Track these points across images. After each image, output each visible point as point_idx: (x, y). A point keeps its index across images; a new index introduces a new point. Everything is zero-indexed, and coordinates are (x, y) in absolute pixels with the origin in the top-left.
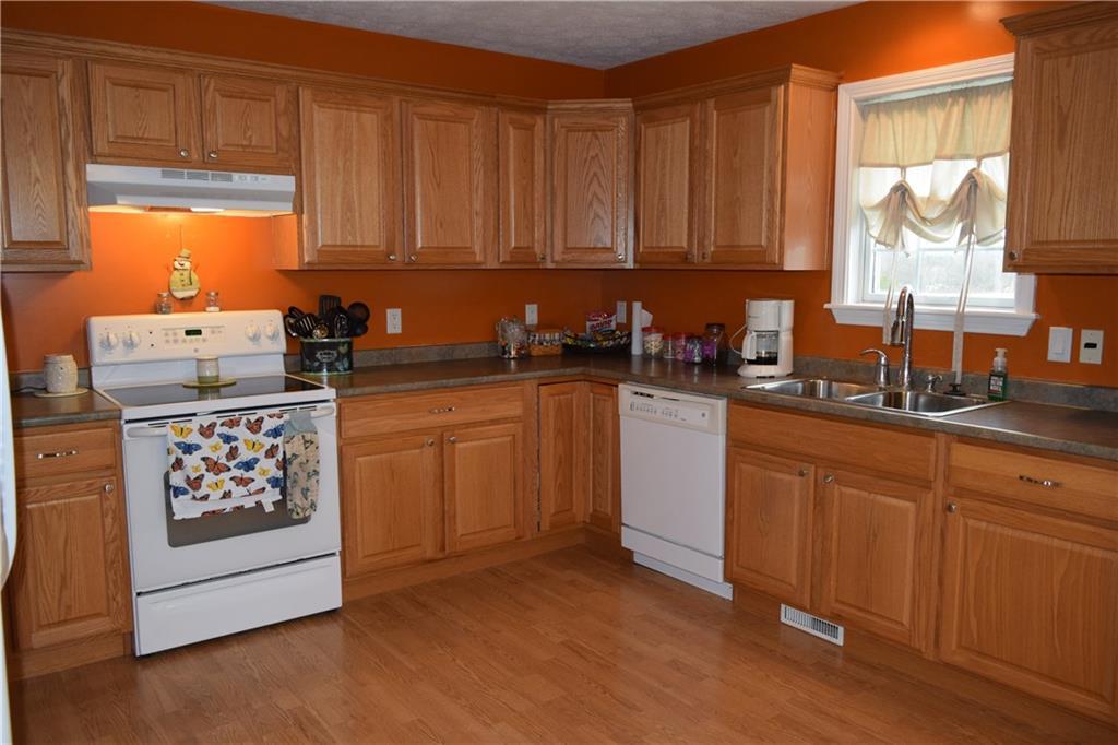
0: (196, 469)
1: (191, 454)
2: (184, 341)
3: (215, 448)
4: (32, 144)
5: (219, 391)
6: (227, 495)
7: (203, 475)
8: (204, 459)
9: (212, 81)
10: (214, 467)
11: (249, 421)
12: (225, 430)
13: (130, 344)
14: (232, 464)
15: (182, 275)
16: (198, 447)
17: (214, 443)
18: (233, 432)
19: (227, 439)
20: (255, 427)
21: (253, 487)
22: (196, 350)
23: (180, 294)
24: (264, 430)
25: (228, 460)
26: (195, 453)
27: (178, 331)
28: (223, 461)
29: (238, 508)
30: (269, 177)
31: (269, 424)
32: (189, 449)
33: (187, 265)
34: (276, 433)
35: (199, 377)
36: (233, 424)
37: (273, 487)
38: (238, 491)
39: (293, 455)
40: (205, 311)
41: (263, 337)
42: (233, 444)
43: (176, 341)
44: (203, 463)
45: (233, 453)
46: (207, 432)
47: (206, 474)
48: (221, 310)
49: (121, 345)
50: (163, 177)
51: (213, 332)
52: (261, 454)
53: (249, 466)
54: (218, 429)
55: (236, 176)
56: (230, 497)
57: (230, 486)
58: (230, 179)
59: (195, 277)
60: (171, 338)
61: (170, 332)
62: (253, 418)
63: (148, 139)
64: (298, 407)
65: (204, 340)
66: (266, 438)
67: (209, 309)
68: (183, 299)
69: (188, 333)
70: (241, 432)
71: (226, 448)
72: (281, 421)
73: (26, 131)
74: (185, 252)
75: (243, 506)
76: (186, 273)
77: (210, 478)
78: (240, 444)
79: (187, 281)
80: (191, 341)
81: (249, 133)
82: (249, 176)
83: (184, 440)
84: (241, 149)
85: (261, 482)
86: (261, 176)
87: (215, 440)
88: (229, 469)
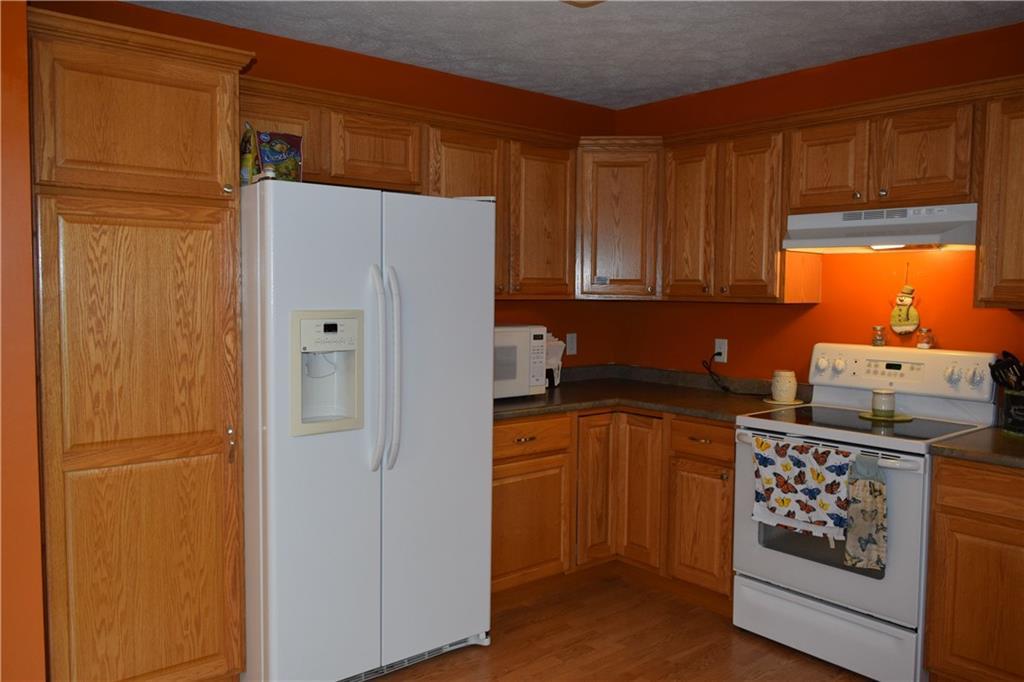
0: (768, 481)
1: (766, 466)
2: (883, 373)
3: (786, 468)
4: (752, 207)
5: (893, 427)
6: (791, 515)
7: (772, 489)
8: (775, 474)
9: (891, 120)
10: (784, 485)
11: (816, 451)
12: (795, 454)
13: (836, 371)
14: (799, 487)
15: (900, 310)
16: (772, 463)
17: (785, 464)
18: (802, 457)
19: (798, 463)
20: (821, 458)
21: (814, 516)
22: (891, 384)
23: (898, 329)
24: (828, 464)
25: (796, 483)
26: (769, 466)
27: (880, 363)
28: (792, 482)
29: (806, 532)
30: (945, 208)
31: (834, 460)
32: (765, 462)
33: (908, 300)
34: (840, 470)
35: (874, 410)
36: (802, 450)
37: (836, 524)
38: (801, 515)
39: (854, 499)
40: (915, 347)
41: (963, 380)
42: (803, 469)
43: (875, 372)
44: (774, 478)
45: (800, 478)
46: (781, 451)
47: (776, 489)
48: (931, 348)
49: (830, 369)
50: (845, 219)
51: (912, 369)
52: (822, 488)
53: (812, 494)
54: (790, 452)
55: (910, 211)
56: (794, 517)
57: (796, 507)
58: (904, 215)
59: (913, 312)
60: (872, 369)
61: (873, 364)
62: (821, 450)
63: (831, 188)
64: (880, 452)
65: (902, 375)
66: (827, 472)
67: (919, 345)
68: (900, 334)
69: (889, 366)
70: (808, 459)
71: (796, 471)
72: (846, 460)
73: (750, 195)
74: (909, 288)
75: (811, 532)
76: (904, 309)
77: (777, 493)
78: (807, 470)
79: (904, 316)
80: (889, 375)
81: (924, 165)
82: (923, 209)
83: (762, 453)
84: (915, 183)
85: (820, 515)
86: (936, 208)
87: (787, 460)
88: (796, 492)
